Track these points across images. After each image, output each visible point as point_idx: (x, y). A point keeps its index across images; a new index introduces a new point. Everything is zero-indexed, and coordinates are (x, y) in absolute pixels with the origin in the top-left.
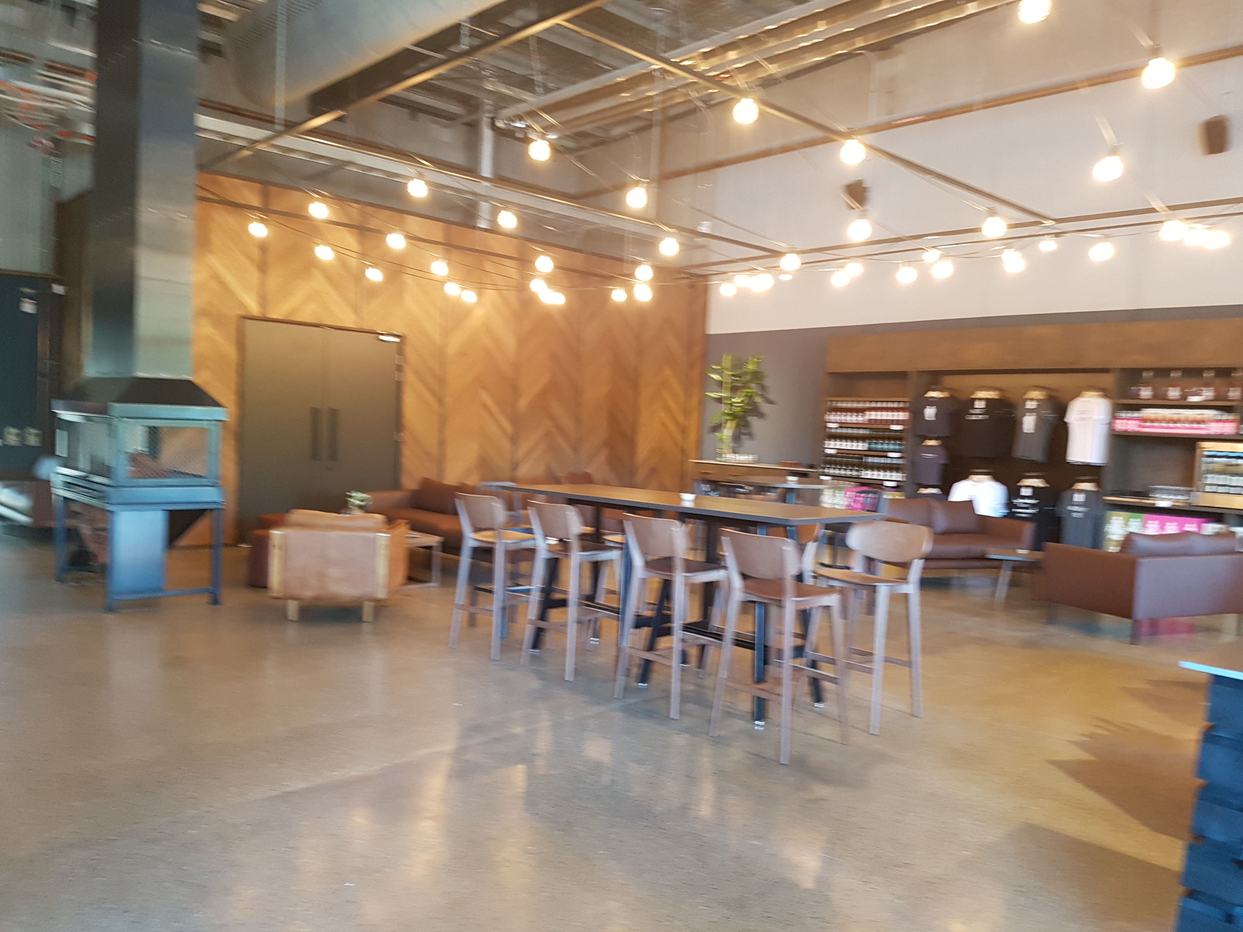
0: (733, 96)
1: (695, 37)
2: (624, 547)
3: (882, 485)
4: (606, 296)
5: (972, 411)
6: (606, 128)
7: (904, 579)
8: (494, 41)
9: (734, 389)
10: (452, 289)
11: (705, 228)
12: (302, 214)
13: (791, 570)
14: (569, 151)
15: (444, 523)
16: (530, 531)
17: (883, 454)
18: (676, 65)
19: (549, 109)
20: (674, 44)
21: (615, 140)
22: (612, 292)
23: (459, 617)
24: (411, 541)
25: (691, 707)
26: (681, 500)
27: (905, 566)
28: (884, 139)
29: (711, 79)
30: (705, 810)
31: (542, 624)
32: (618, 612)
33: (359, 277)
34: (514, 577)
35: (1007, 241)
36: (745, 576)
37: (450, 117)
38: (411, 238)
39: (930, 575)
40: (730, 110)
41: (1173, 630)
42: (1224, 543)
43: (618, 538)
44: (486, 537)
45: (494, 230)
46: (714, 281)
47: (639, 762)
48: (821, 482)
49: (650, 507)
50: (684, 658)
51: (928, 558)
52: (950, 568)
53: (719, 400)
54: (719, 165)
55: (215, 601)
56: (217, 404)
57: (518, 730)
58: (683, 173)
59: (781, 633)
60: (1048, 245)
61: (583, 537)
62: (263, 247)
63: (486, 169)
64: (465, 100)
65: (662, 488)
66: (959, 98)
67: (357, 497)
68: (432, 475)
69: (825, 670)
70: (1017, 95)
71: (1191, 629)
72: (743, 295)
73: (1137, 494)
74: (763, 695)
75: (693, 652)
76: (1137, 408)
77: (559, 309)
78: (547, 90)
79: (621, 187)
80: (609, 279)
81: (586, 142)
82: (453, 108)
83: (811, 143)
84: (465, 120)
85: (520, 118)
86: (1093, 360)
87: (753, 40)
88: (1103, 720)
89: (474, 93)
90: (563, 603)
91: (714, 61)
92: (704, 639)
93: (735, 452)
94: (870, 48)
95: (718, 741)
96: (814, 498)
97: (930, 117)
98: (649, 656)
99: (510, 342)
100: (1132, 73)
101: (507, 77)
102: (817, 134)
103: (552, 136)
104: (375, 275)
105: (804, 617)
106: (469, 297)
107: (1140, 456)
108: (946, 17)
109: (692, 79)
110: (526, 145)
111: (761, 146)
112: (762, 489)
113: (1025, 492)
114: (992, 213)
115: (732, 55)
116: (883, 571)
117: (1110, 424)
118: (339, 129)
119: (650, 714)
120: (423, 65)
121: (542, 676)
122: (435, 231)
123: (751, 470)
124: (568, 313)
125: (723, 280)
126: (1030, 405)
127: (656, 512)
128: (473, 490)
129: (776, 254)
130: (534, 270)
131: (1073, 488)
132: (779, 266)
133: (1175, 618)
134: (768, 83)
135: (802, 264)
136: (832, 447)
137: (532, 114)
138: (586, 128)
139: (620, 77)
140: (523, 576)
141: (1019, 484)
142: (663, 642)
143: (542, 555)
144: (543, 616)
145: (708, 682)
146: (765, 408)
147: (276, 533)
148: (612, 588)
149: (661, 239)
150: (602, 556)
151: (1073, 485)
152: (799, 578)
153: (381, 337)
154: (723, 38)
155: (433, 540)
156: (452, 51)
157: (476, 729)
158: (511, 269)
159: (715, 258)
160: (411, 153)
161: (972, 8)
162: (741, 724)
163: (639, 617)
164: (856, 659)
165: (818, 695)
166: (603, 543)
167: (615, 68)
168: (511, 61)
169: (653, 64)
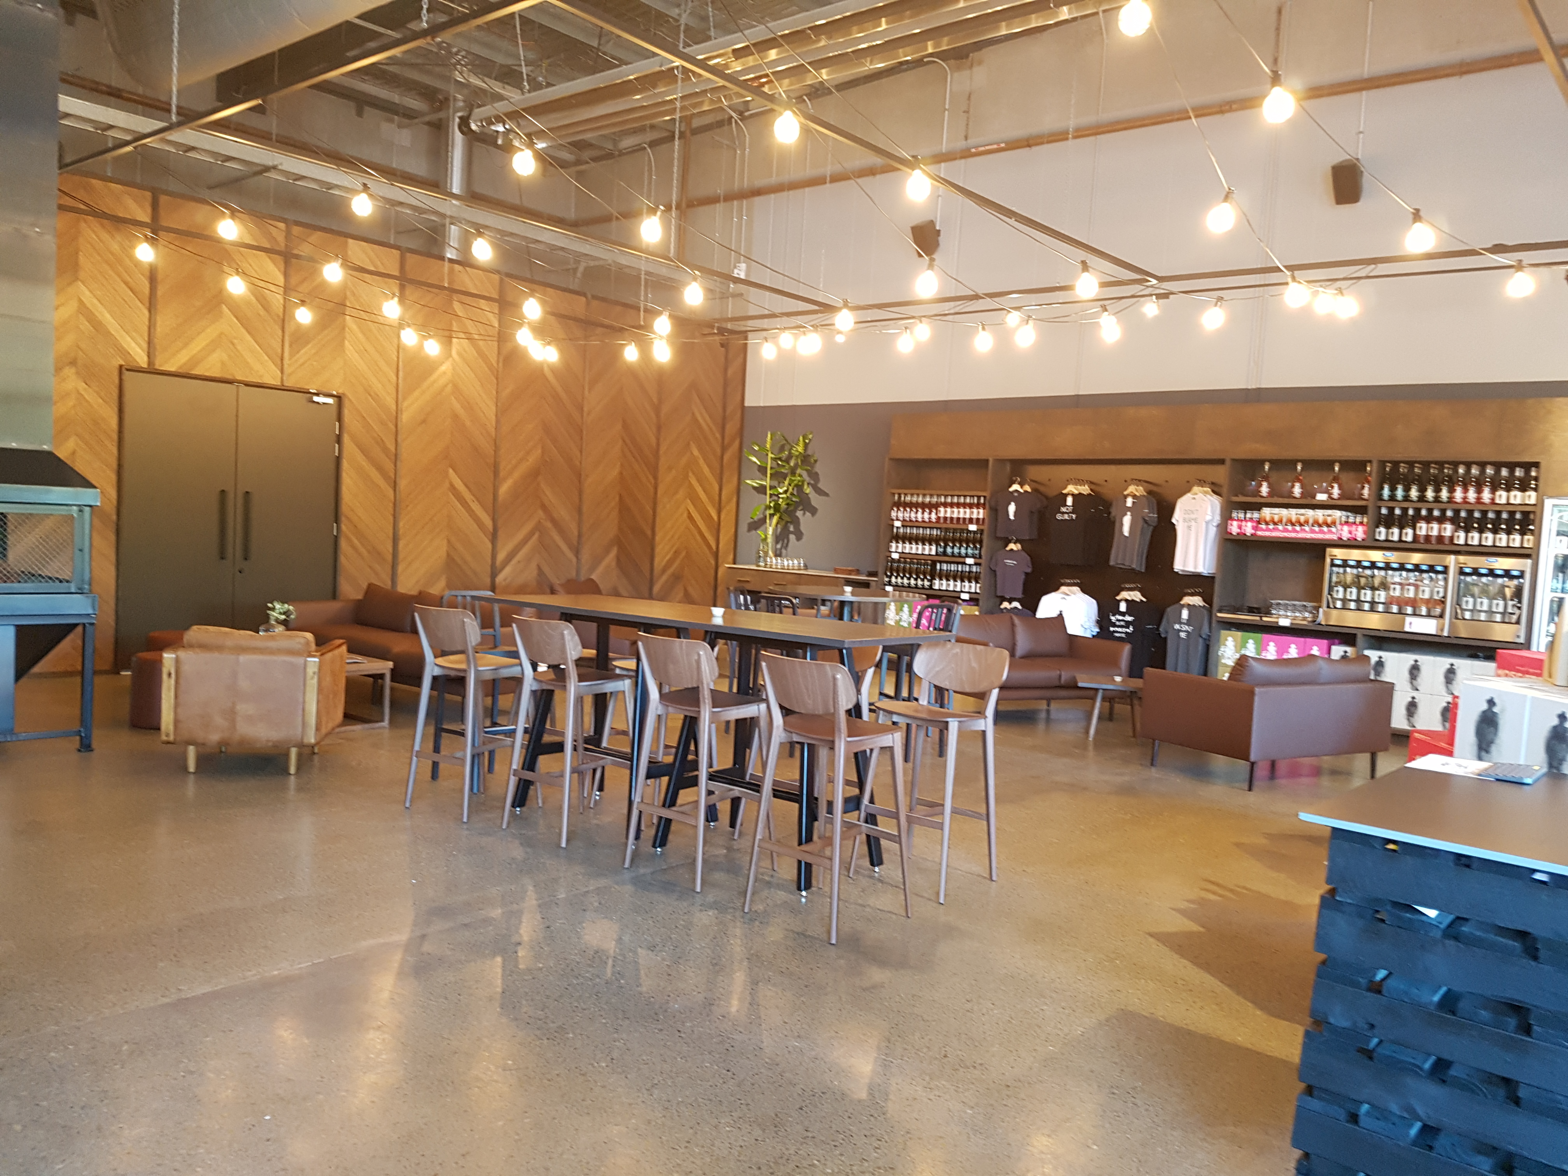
0: (770, 106)
1: (725, 29)
2: (637, 675)
3: (959, 598)
4: (615, 354)
5: (1063, 509)
6: (615, 139)
7: (980, 713)
8: (464, 19)
9: (778, 476)
10: (409, 337)
11: (740, 272)
12: (205, 233)
13: (845, 702)
14: (564, 164)
15: (399, 644)
16: (515, 655)
17: (959, 560)
18: (702, 64)
19: (537, 110)
20: (699, 36)
21: (621, 154)
22: (623, 349)
23: (418, 767)
24: (354, 667)
25: (719, 876)
26: (711, 615)
27: (982, 696)
28: (957, 171)
29: (744, 84)
30: (735, 1005)
31: (528, 775)
32: (630, 759)
33: (284, 319)
34: (492, 714)
35: (1103, 302)
36: (786, 712)
37: (409, 115)
38: (354, 269)
39: (1005, 707)
40: (769, 125)
41: (1294, 773)
42: (1355, 670)
43: (631, 664)
44: (453, 663)
45: (466, 262)
46: (753, 340)
47: (652, 948)
48: (886, 594)
49: (669, 625)
50: (712, 814)
51: (1002, 688)
52: (1036, 699)
53: (761, 490)
54: (758, 192)
55: (86, 746)
56: (88, 485)
57: (496, 913)
58: (713, 200)
59: (831, 780)
60: (1151, 309)
61: (580, 662)
62: (153, 276)
63: (456, 186)
64: (429, 94)
65: (688, 599)
66: (1049, 123)
67: (278, 610)
68: (384, 581)
69: (885, 826)
70: (1118, 122)
71: (1317, 772)
72: (787, 359)
73: (1251, 610)
74: (809, 859)
75: (724, 808)
76: (1258, 507)
77: (553, 369)
78: (536, 86)
79: (631, 215)
80: (620, 331)
81: (586, 155)
82: (414, 103)
83: (872, 172)
84: (427, 119)
85: (499, 120)
86: (1203, 447)
87: (796, 37)
88: (1213, 883)
89: (437, 84)
90: (559, 747)
91: (750, 61)
92: (737, 791)
93: (778, 555)
94: (942, 55)
95: (752, 918)
96: (877, 614)
97: (1014, 145)
98: (666, 813)
99: (488, 410)
100: (1249, 103)
101: (483, 66)
102: (878, 160)
103: (541, 145)
104: (304, 316)
105: (860, 761)
106: (433, 348)
107: (1256, 564)
108: (1035, 22)
109: (721, 82)
110: (506, 154)
111: (809, 172)
112: (812, 602)
113: (1123, 607)
114: (1085, 266)
115: (773, 54)
116: (956, 703)
117: (1223, 527)
118: (256, 122)
119: (667, 887)
120: (372, 45)
121: (528, 842)
122: (389, 261)
123: (800, 579)
124: (563, 373)
125: (766, 339)
126: (1129, 502)
127: (680, 631)
128: (439, 602)
129: (827, 308)
130: (522, 317)
131: (1182, 602)
132: (833, 325)
133: (1298, 759)
134: (818, 92)
135: (856, 323)
136: (897, 550)
137: (514, 115)
138: (588, 136)
139: (631, 73)
140: (505, 713)
141: (1118, 598)
142: (685, 796)
143: (529, 685)
144: (530, 764)
145: (745, 843)
146: (815, 500)
147: (168, 657)
148: (621, 726)
149: (685, 284)
150: (609, 687)
151: (1181, 599)
152: (855, 712)
153: (316, 399)
154: (759, 32)
155: (385, 667)
156: (410, 29)
157: (441, 912)
158: (490, 314)
159: (753, 311)
160: (351, 157)
161: (1065, 13)
162: (781, 896)
163: (653, 765)
164: (920, 812)
165: (875, 857)
166: (614, 670)
167: (623, 62)
168: (486, 45)
169: (673, 62)
